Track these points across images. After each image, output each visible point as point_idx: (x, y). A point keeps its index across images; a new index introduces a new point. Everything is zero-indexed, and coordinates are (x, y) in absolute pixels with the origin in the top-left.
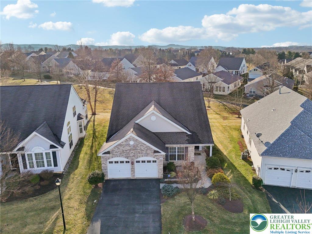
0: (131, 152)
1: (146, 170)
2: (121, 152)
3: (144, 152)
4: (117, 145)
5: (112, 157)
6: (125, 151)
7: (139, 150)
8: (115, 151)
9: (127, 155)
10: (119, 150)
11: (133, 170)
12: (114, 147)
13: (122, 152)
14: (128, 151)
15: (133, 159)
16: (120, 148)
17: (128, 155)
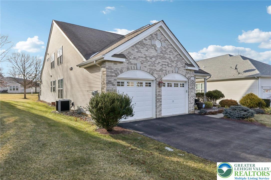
0: (157, 62)
1: (172, 100)
2: (143, 59)
3: (174, 64)
4: (136, 44)
5: (128, 69)
6: (148, 58)
7: (168, 61)
8: (132, 54)
9: (151, 68)
10: (139, 54)
11: (158, 99)
12: (132, 46)
13: (145, 59)
14: (154, 59)
15: (160, 76)
16: (142, 50)
17: (154, 68)
